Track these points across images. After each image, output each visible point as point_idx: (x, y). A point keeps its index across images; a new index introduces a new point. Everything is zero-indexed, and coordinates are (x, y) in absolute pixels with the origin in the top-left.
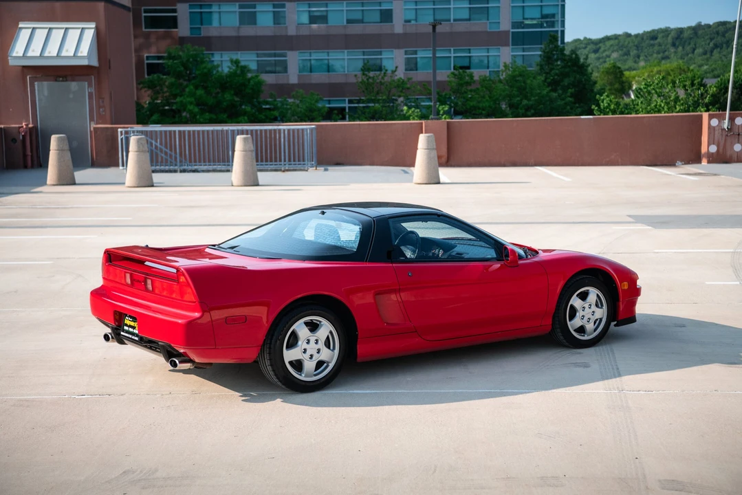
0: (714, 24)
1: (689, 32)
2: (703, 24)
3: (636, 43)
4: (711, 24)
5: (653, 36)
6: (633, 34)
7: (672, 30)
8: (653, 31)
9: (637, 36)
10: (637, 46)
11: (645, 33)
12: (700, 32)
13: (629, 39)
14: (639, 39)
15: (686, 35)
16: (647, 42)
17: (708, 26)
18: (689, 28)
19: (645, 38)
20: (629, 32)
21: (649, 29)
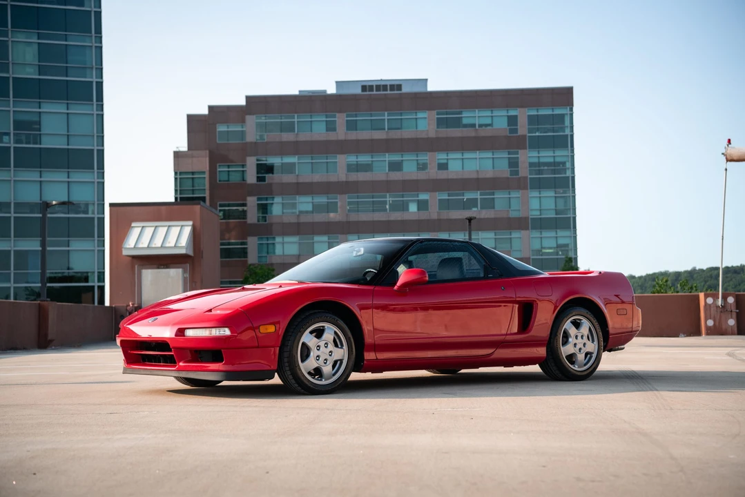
0: (707, 269)
1: (685, 275)
2: (697, 269)
3: (640, 284)
4: (705, 268)
5: (653, 277)
6: (637, 276)
7: (670, 274)
8: (654, 274)
9: (640, 278)
10: (640, 286)
11: (648, 276)
12: (695, 276)
13: (633, 280)
14: (642, 279)
15: (683, 278)
16: (650, 283)
17: (702, 270)
18: (686, 272)
19: (647, 279)
20: (634, 274)
21: (650, 272)
